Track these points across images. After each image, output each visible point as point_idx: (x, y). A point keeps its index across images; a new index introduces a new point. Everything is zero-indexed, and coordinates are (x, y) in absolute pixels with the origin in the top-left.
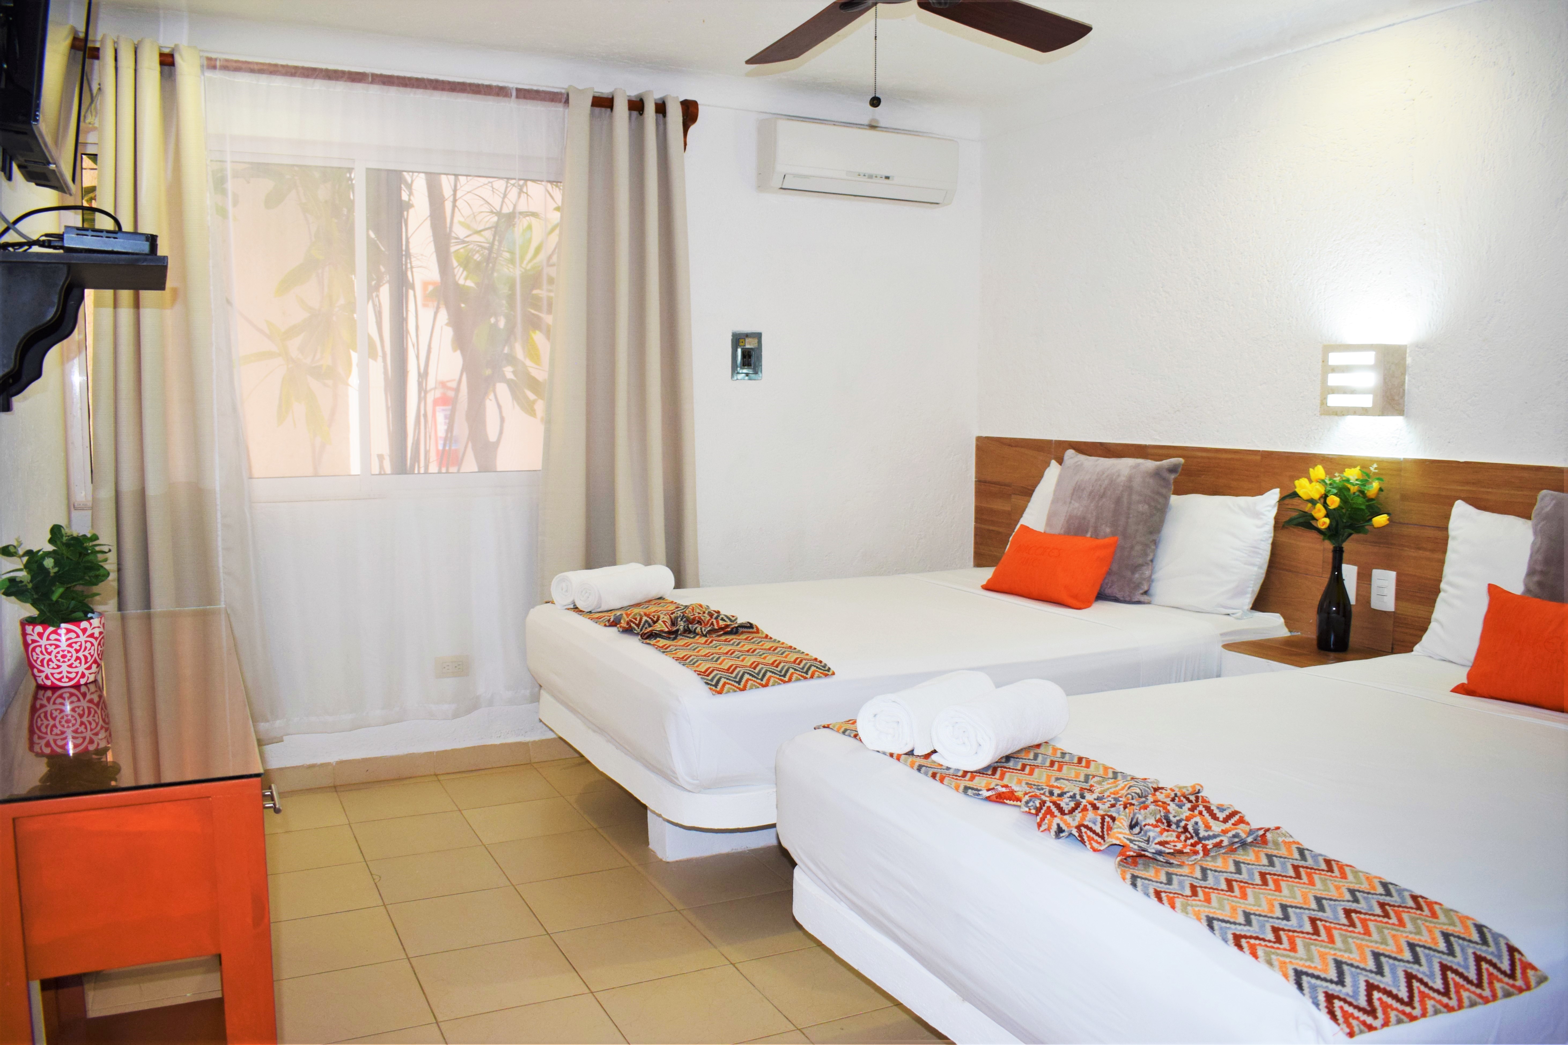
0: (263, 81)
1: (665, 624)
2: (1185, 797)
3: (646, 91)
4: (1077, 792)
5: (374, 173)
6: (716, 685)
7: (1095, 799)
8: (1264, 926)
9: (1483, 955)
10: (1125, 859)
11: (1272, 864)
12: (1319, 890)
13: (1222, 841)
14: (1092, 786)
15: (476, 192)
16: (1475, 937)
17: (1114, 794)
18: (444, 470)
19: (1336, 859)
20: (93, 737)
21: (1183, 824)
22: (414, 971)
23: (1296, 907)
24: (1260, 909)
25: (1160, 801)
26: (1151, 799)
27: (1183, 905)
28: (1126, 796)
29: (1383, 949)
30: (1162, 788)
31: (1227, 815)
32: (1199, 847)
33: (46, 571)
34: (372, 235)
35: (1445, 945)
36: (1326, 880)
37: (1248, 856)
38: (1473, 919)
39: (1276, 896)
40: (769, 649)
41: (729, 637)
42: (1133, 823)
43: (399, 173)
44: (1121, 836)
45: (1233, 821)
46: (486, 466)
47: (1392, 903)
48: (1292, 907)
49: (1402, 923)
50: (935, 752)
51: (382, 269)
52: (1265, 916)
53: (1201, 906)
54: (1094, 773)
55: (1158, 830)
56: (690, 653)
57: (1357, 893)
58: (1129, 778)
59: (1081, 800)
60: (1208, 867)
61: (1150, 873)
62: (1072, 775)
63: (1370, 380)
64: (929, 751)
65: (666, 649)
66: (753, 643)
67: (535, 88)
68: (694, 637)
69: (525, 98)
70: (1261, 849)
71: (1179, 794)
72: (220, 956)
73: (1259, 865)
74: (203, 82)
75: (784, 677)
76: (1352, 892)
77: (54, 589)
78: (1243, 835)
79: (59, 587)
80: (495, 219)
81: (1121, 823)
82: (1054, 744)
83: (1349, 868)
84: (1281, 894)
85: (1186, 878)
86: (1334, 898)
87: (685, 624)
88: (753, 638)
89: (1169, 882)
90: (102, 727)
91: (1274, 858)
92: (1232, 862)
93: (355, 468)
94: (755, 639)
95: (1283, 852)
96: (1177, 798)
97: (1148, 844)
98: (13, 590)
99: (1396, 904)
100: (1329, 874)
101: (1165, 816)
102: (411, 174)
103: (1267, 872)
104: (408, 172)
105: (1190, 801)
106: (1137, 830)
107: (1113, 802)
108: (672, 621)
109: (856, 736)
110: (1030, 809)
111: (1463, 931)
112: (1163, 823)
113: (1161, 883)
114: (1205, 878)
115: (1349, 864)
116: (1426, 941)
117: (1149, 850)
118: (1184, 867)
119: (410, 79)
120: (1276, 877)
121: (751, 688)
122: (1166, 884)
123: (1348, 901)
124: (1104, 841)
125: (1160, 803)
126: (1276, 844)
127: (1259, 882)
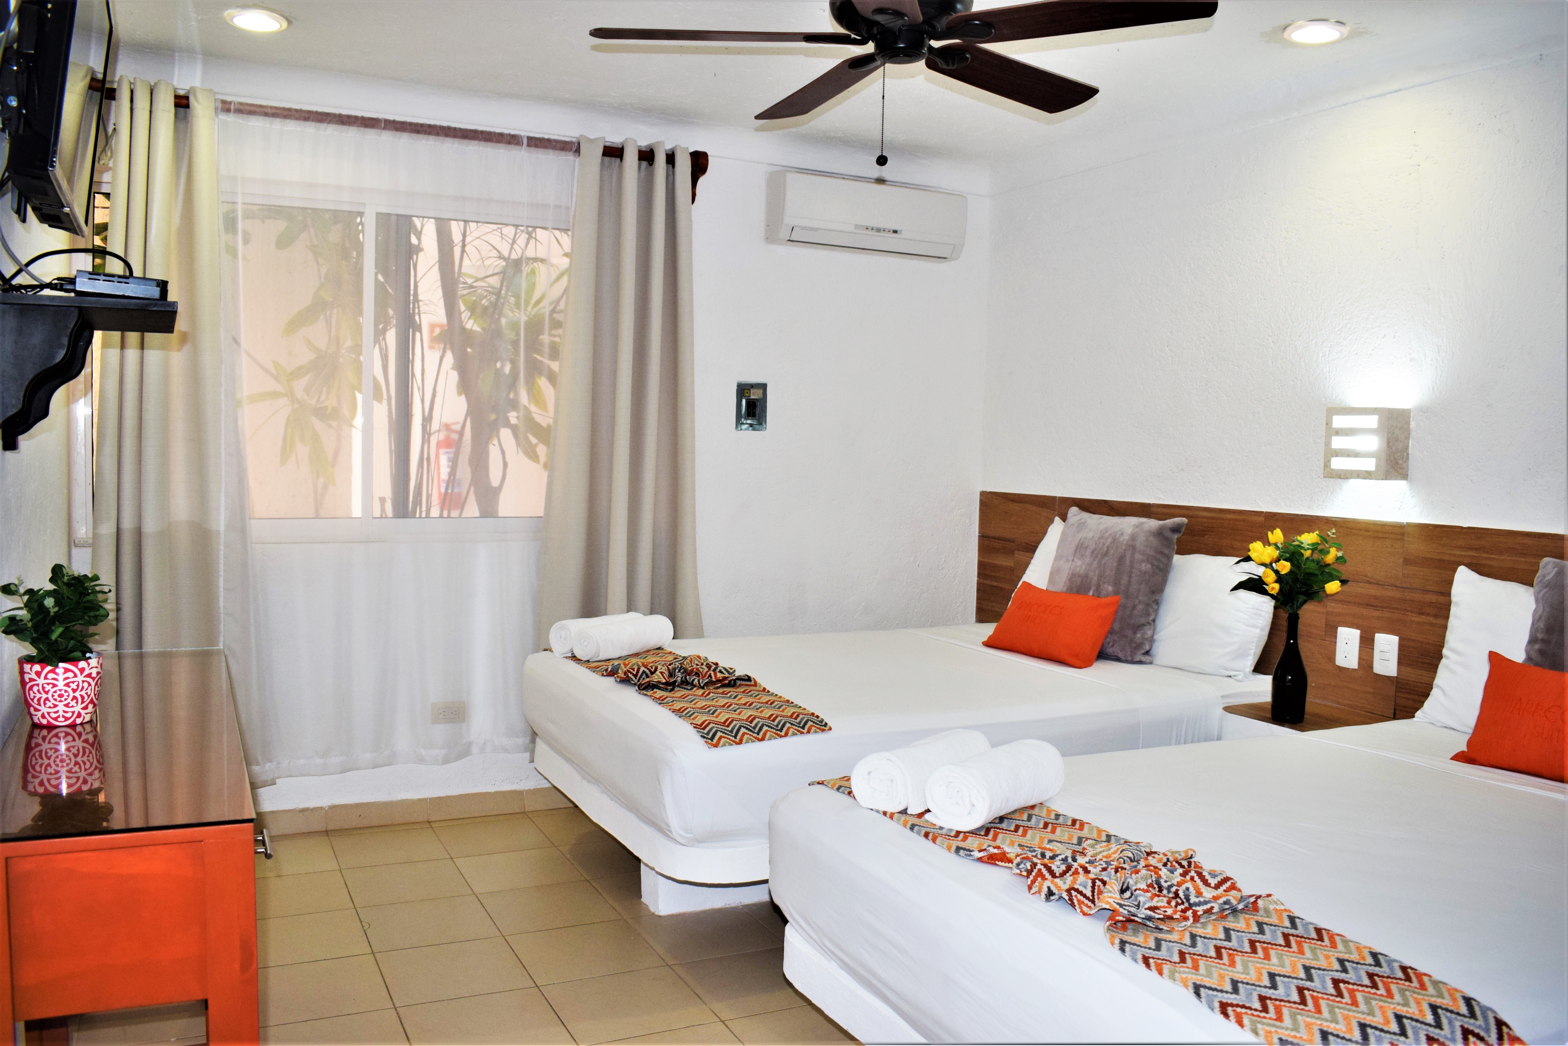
0: (277, 125)
1: (663, 675)
2: (1177, 862)
3: (658, 142)
4: (1069, 854)
5: (383, 219)
6: (712, 739)
7: (1087, 863)
8: (1251, 994)
9: (1471, 1028)
10: (1115, 924)
11: (1262, 931)
12: (1308, 959)
13: (1212, 908)
14: (1084, 849)
15: (484, 238)
16: (1464, 1010)
17: (1107, 858)
18: (445, 514)
19: (1327, 928)
20: (88, 777)
21: (1174, 889)
22: (401, 1021)
23: (1284, 976)
24: (1248, 977)
25: (1152, 866)
26: (1142, 863)
27: (1170, 971)
28: (1118, 860)
29: (1370, 1020)
30: (1155, 853)
31: (1218, 882)
32: (1189, 913)
33: (46, 611)
34: (380, 278)
35: (1432, 1017)
36: (1315, 948)
37: (1239, 923)
38: (1461, 992)
39: (1265, 964)
40: (767, 703)
41: (727, 690)
42: (1124, 887)
43: (408, 218)
44: (1111, 900)
45: (1224, 887)
46: (488, 510)
47: (1381, 974)
48: (1280, 975)
49: (1390, 995)
50: (928, 811)
51: (391, 312)
52: (1253, 985)
53: (1189, 973)
54: (1088, 836)
55: (1149, 895)
56: (686, 705)
57: (1346, 963)
58: (1122, 842)
59: (1073, 863)
60: (1198, 934)
61: (1139, 939)
62: (1065, 838)
63: (1373, 443)
64: (923, 810)
65: (663, 700)
66: (751, 696)
67: (546, 137)
68: (692, 689)
69: (536, 146)
70: (1252, 916)
71: (1171, 859)
72: (206, 1001)
73: (1249, 933)
74: (216, 126)
75: (780, 731)
76: (1341, 962)
77: (53, 628)
78: (1234, 902)
79: (59, 627)
80: (504, 263)
81: (1112, 887)
82: (1048, 805)
83: (1339, 937)
84: (1270, 962)
85: (1175, 944)
86: (1323, 968)
87: (684, 675)
88: (750, 691)
89: (1158, 948)
90: (96, 768)
91: (1265, 926)
92: (1222, 928)
93: (357, 511)
94: (753, 692)
95: (1274, 920)
96: (1169, 863)
97: (1138, 909)
98: (14, 628)
99: (1385, 975)
100: (1319, 943)
101: (1156, 881)
102: (421, 219)
103: (1257, 939)
104: (418, 217)
105: (1182, 866)
106: (1127, 894)
107: (1104, 865)
108: (669, 672)
109: (850, 793)
110: (1021, 871)
111: (1451, 1004)
112: (1155, 888)
113: (1150, 949)
114: (1194, 945)
115: (1339, 933)
116: (1413, 1013)
117: (1139, 916)
118: (1174, 933)
119: (422, 125)
120: (1265, 945)
121: (747, 742)
122: (1154, 950)
123: (1337, 971)
124: (1095, 905)
125: (1152, 868)
126: (1267, 912)
127: (1249, 950)
